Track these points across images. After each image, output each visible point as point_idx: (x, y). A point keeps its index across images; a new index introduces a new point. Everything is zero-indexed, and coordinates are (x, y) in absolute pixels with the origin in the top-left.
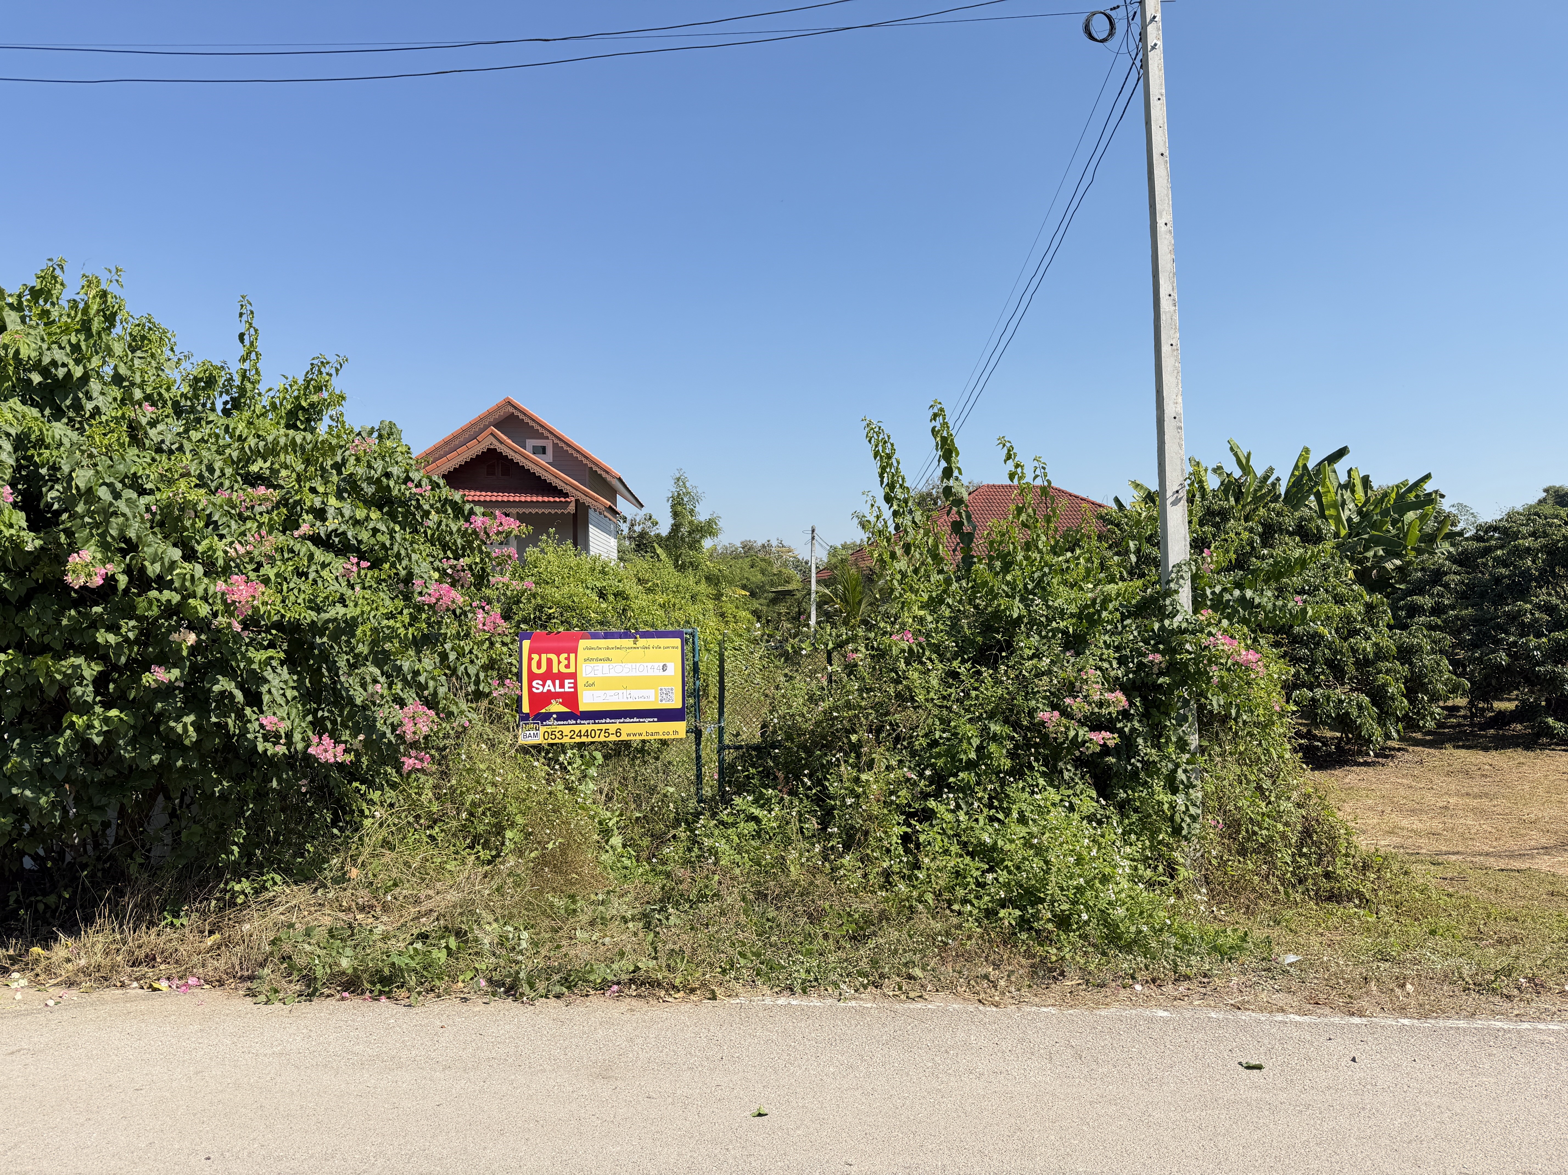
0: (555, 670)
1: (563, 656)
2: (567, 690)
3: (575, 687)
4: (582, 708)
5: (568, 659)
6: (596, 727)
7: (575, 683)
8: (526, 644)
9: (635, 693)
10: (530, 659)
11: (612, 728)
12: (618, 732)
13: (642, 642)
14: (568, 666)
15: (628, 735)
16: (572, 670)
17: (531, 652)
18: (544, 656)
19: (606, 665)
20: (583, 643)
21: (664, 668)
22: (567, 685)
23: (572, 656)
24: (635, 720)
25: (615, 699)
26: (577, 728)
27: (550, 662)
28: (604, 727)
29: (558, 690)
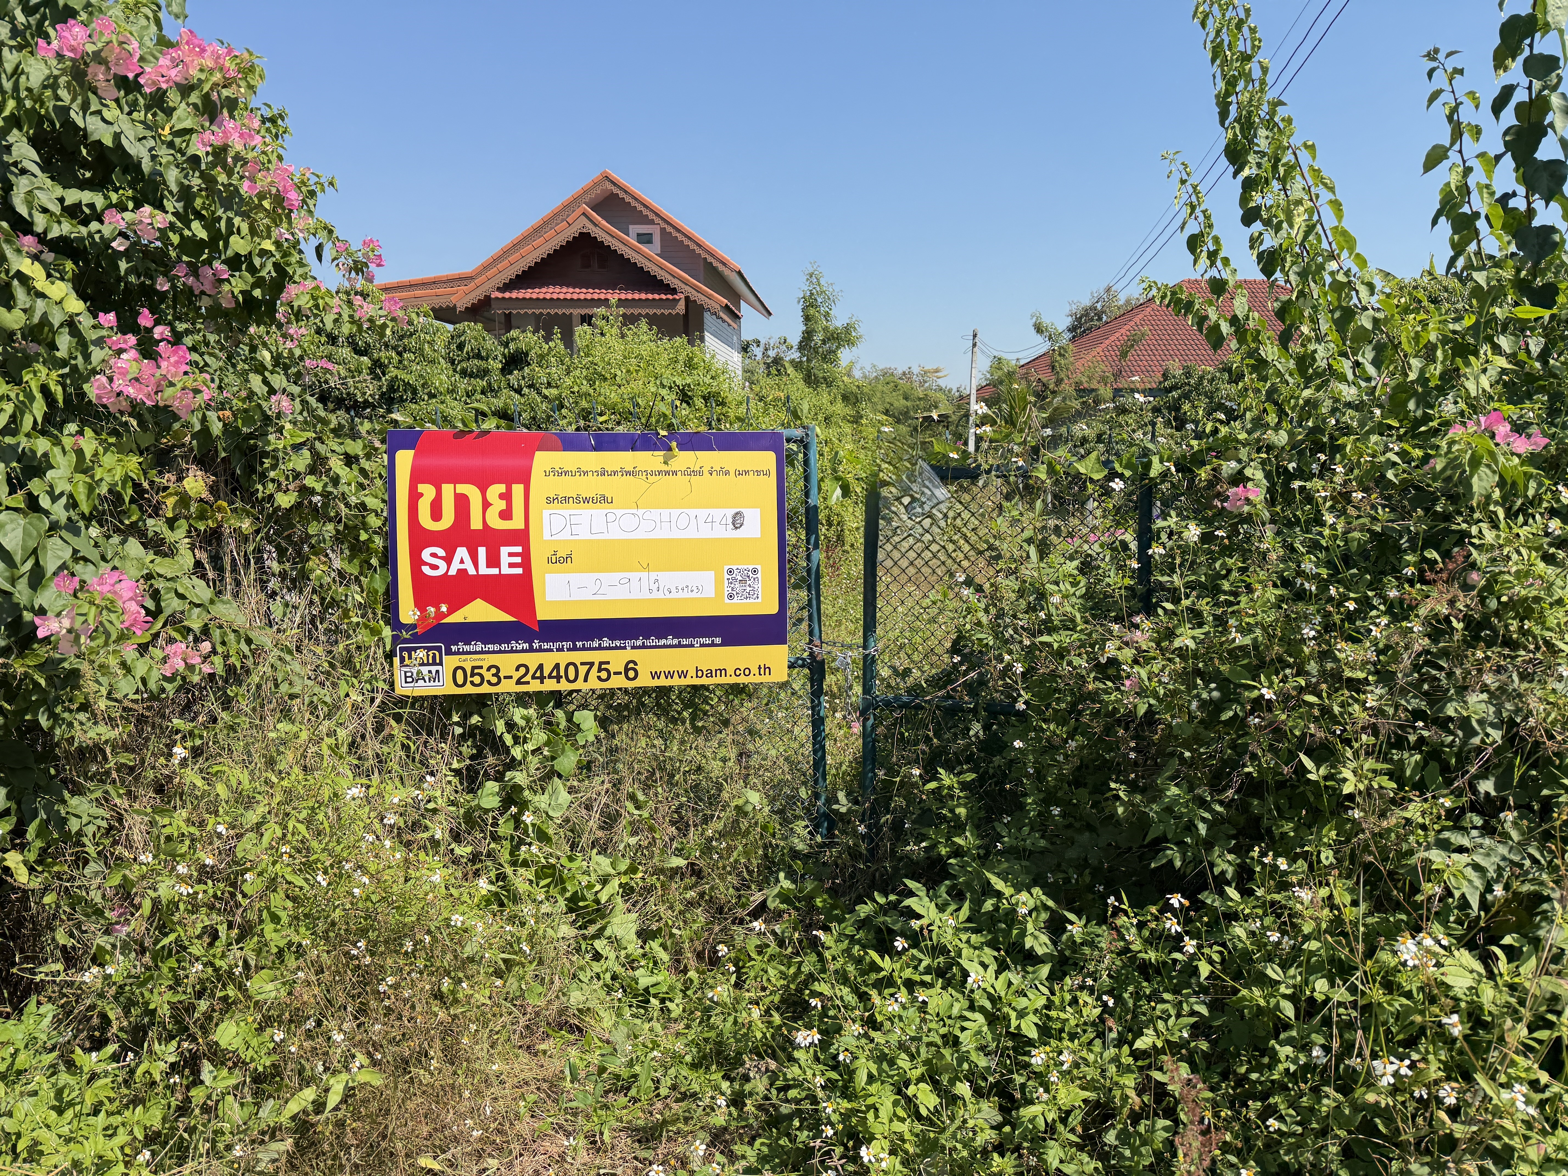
0: (476, 524)
1: (495, 490)
2: (506, 570)
3: (526, 563)
4: (543, 613)
5: (507, 496)
6: (578, 657)
7: (526, 555)
8: (405, 459)
9: (671, 579)
10: (414, 497)
11: (617, 659)
12: (630, 669)
13: (684, 459)
14: (506, 515)
15: (655, 675)
16: (517, 523)
17: (417, 477)
18: (448, 490)
19: (598, 512)
20: (543, 460)
21: (737, 521)
22: (505, 560)
23: (518, 490)
24: (670, 641)
25: (620, 593)
26: (533, 660)
27: (462, 502)
28: (596, 657)
29: (484, 570)
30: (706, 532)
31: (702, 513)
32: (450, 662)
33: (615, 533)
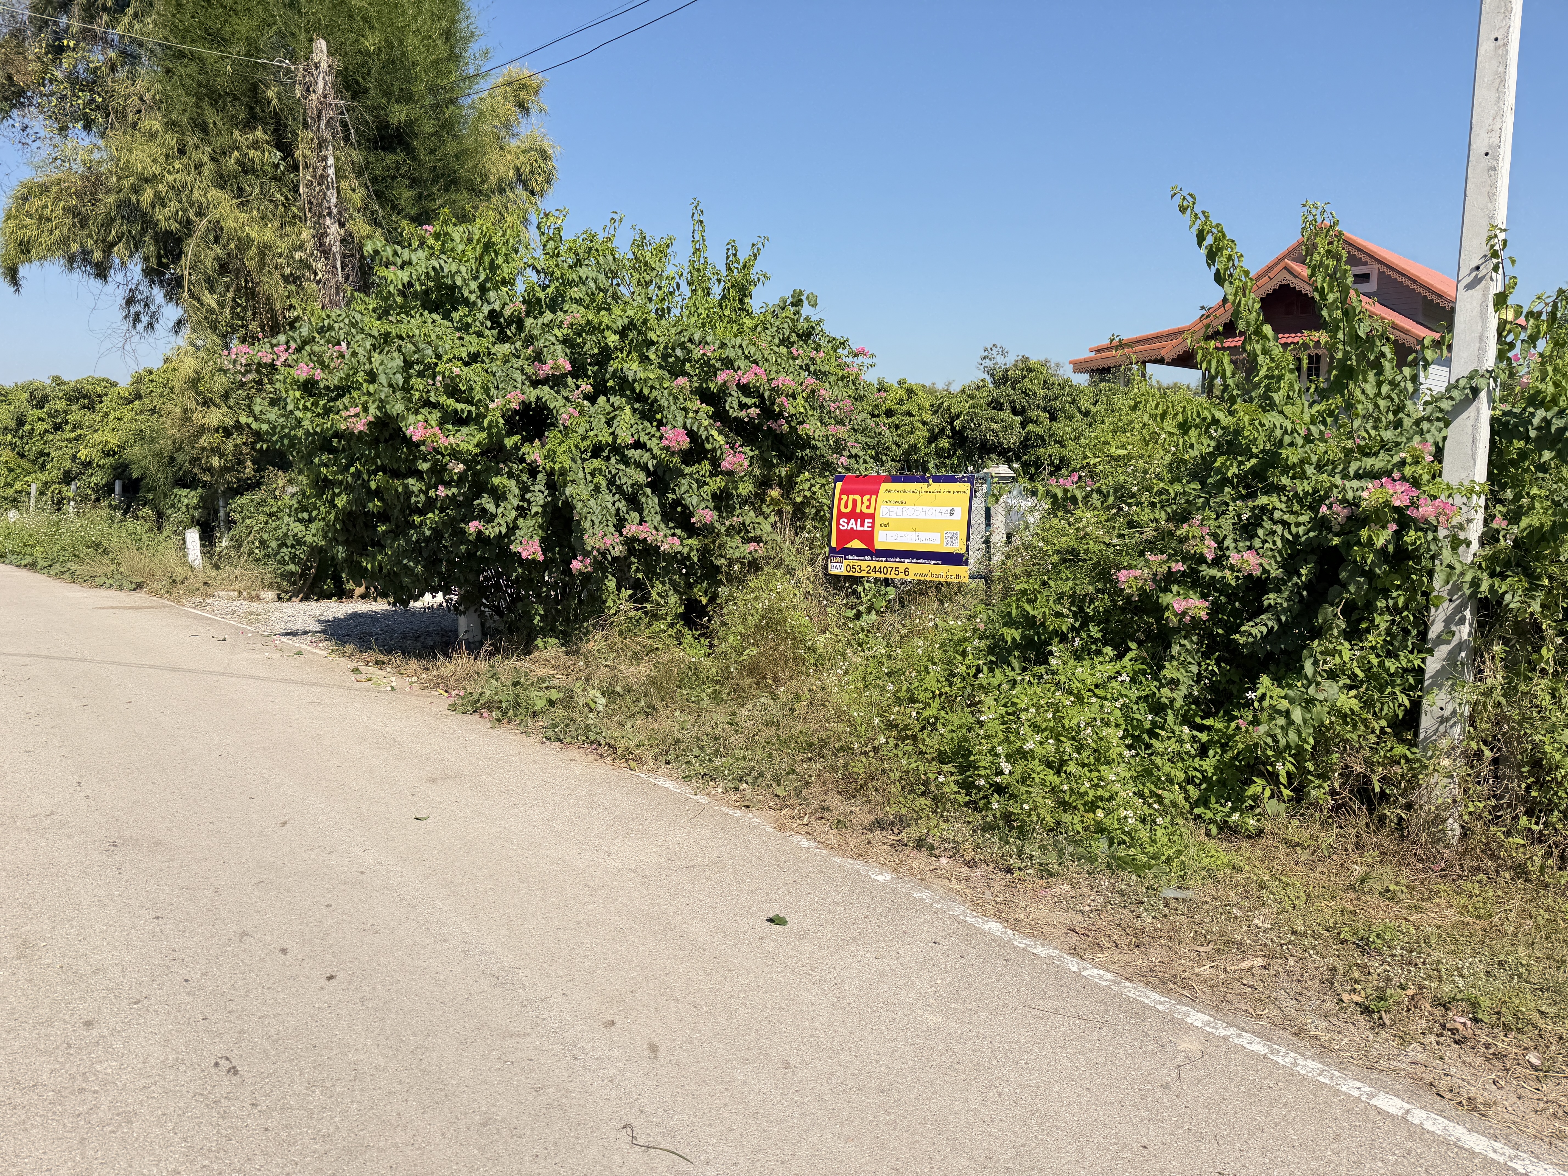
0: (858, 511)
1: (867, 497)
2: (866, 528)
3: (873, 527)
4: (878, 546)
5: (869, 500)
6: (888, 564)
7: (873, 523)
8: (839, 485)
9: (924, 535)
10: (840, 499)
11: (902, 567)
12: (906, 571)
13: (935, 486)
14: (868, 507)
15: (916, 575)
16: (871, 511)
17: (842, 492)
18: (851, 497)
19: (900, 507)
20: (885, 486)
21: (952, 512)
22: (866, 524)
23: (874, 497)
24: (922, 561)
25: (905, 540)
26: (872, 564)
27: (855, 501)
28: (894, 565)
29: (859, 528)
30: (939, 517)
31: (938, 509)
32: (846, 562)
33: (905, 516)
